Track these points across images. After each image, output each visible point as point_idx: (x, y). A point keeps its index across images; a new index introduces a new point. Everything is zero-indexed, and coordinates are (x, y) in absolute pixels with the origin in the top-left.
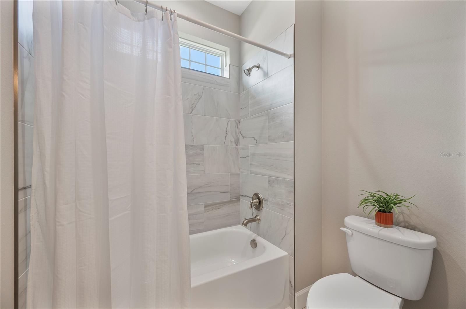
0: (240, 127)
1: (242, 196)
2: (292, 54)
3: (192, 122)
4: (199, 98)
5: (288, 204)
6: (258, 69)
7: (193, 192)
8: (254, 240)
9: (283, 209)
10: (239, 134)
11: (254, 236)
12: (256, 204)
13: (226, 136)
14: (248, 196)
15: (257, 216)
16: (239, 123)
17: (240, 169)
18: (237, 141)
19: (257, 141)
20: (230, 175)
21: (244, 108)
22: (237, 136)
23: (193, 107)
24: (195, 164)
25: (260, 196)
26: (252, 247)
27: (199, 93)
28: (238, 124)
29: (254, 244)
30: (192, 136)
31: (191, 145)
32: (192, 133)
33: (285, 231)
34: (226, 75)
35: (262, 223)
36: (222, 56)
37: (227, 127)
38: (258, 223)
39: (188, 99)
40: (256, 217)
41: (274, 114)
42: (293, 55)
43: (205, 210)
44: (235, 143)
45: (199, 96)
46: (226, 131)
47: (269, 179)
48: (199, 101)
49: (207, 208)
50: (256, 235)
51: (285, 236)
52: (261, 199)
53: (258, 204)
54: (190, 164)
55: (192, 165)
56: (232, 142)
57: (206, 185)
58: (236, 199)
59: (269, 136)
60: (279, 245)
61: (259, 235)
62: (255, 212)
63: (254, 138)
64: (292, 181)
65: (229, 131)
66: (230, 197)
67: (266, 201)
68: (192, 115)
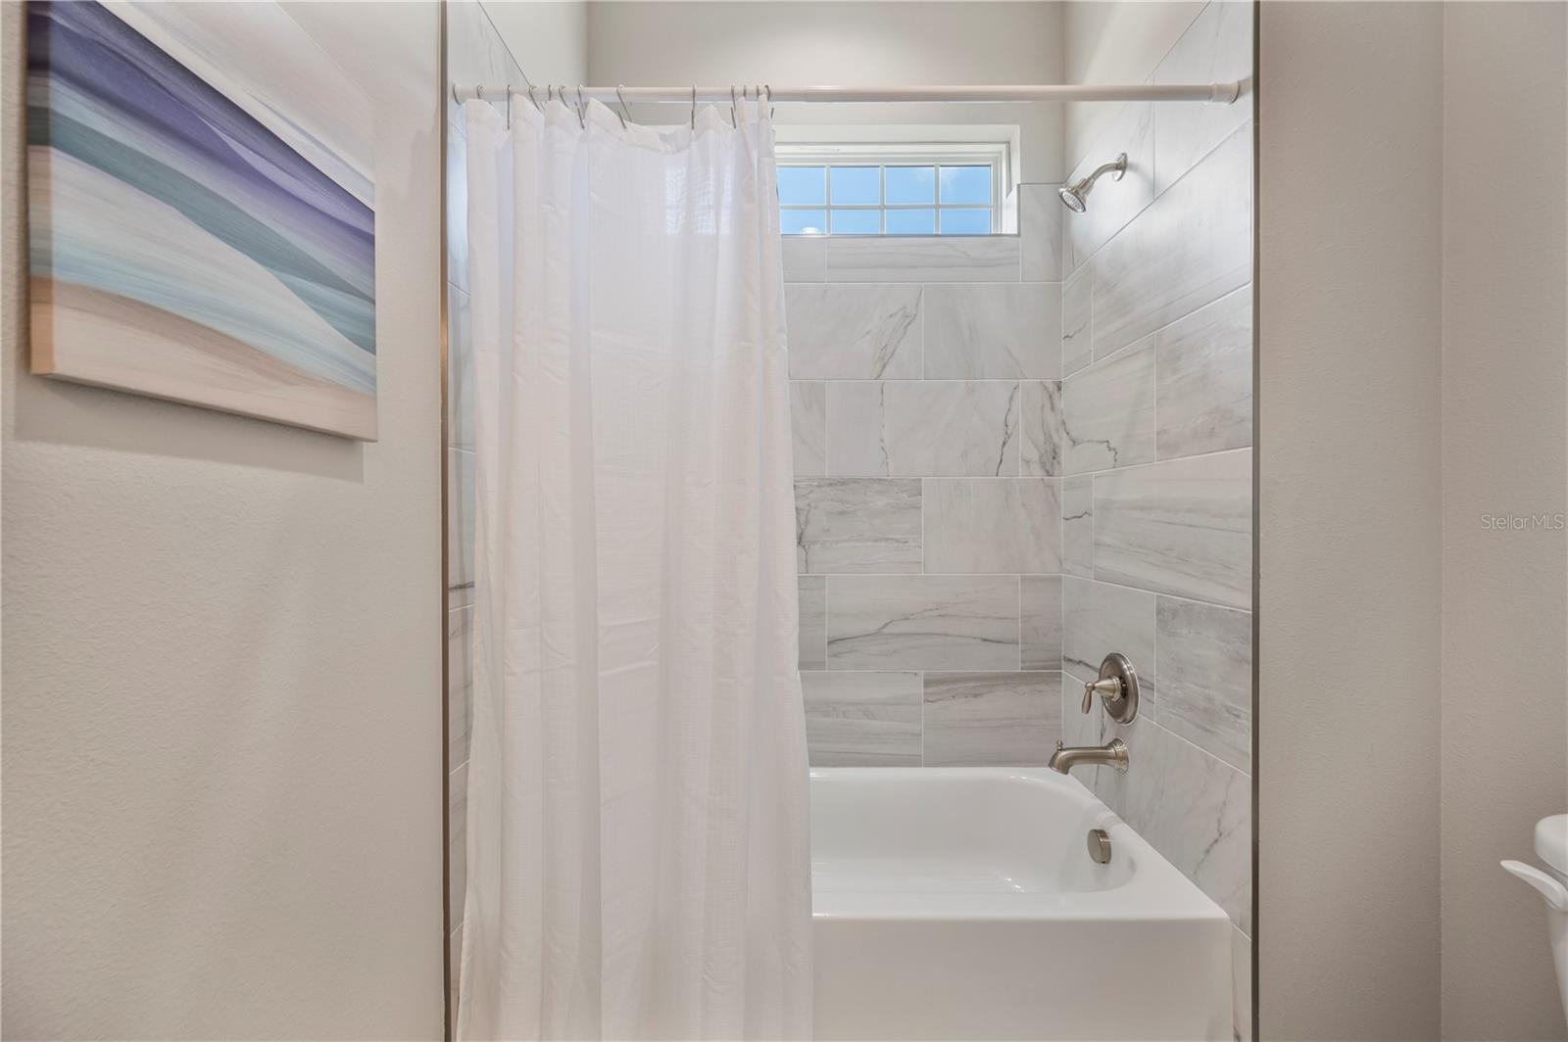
0: (1061, 404)
1: (1070, 660)
2: (1245, 80)
3: (882, 404)
4: (906, 324)
5: (1228, 710)
6: (1120, 173)
7: (885, 631)
8: (1102, 833)
9: (1208, 727)
10: (1057, 430)
11: (1105, 817)
12: (1111, 694)
13: (1004, 444)
14: (1087, 665)
15: (1116, 741)
16: (1059, 389)
17: (1061, 563)
18: (1051, 459)
19: (1116, 453)
20: (1022, 580)
21: (1075, 333)
22: (1048, 437)
23: (884, 355)
24: (893, 539)
25: (1125, 667)
26: (1094, 859)
27: (905, 307)
28: (1056, 395)
29: (1101, 846)
30: (883, 449)
31: (879, 480)
32: (882, 440)
33: (1219, 822)
34: (1009, 224)
35: (1134, 770)
36: (997, 161)
37: (1009, 410)
38: (1118, 770)
39: (868, 333)
40: (1111, 745)
41: (1179, 340)
42: (1251, 84)
43: (925, 694)
44: (1043, 465)
45: (907, 316)
46: (1007, 426)
47: (1158, 604)
48: (905, 333)
49: (930, 690)
50: (1113, 814)
51: (1216, 841)
52: (1130, 678)
53: (1117, 696)
54: (876, 541)
55: (883, 544)
56: (1027, 462)
57: (931, 610)
58: (1045, 671)
59: (1158, 434)
60: (1195, 873)
61: (1124, 819)
62: (1112, 728)
63: (1108, 442)
64: (1247, 615)
65: (1016, 423)
66: (1023, 662)
67: (1148, 688)
68: (883, 384)
